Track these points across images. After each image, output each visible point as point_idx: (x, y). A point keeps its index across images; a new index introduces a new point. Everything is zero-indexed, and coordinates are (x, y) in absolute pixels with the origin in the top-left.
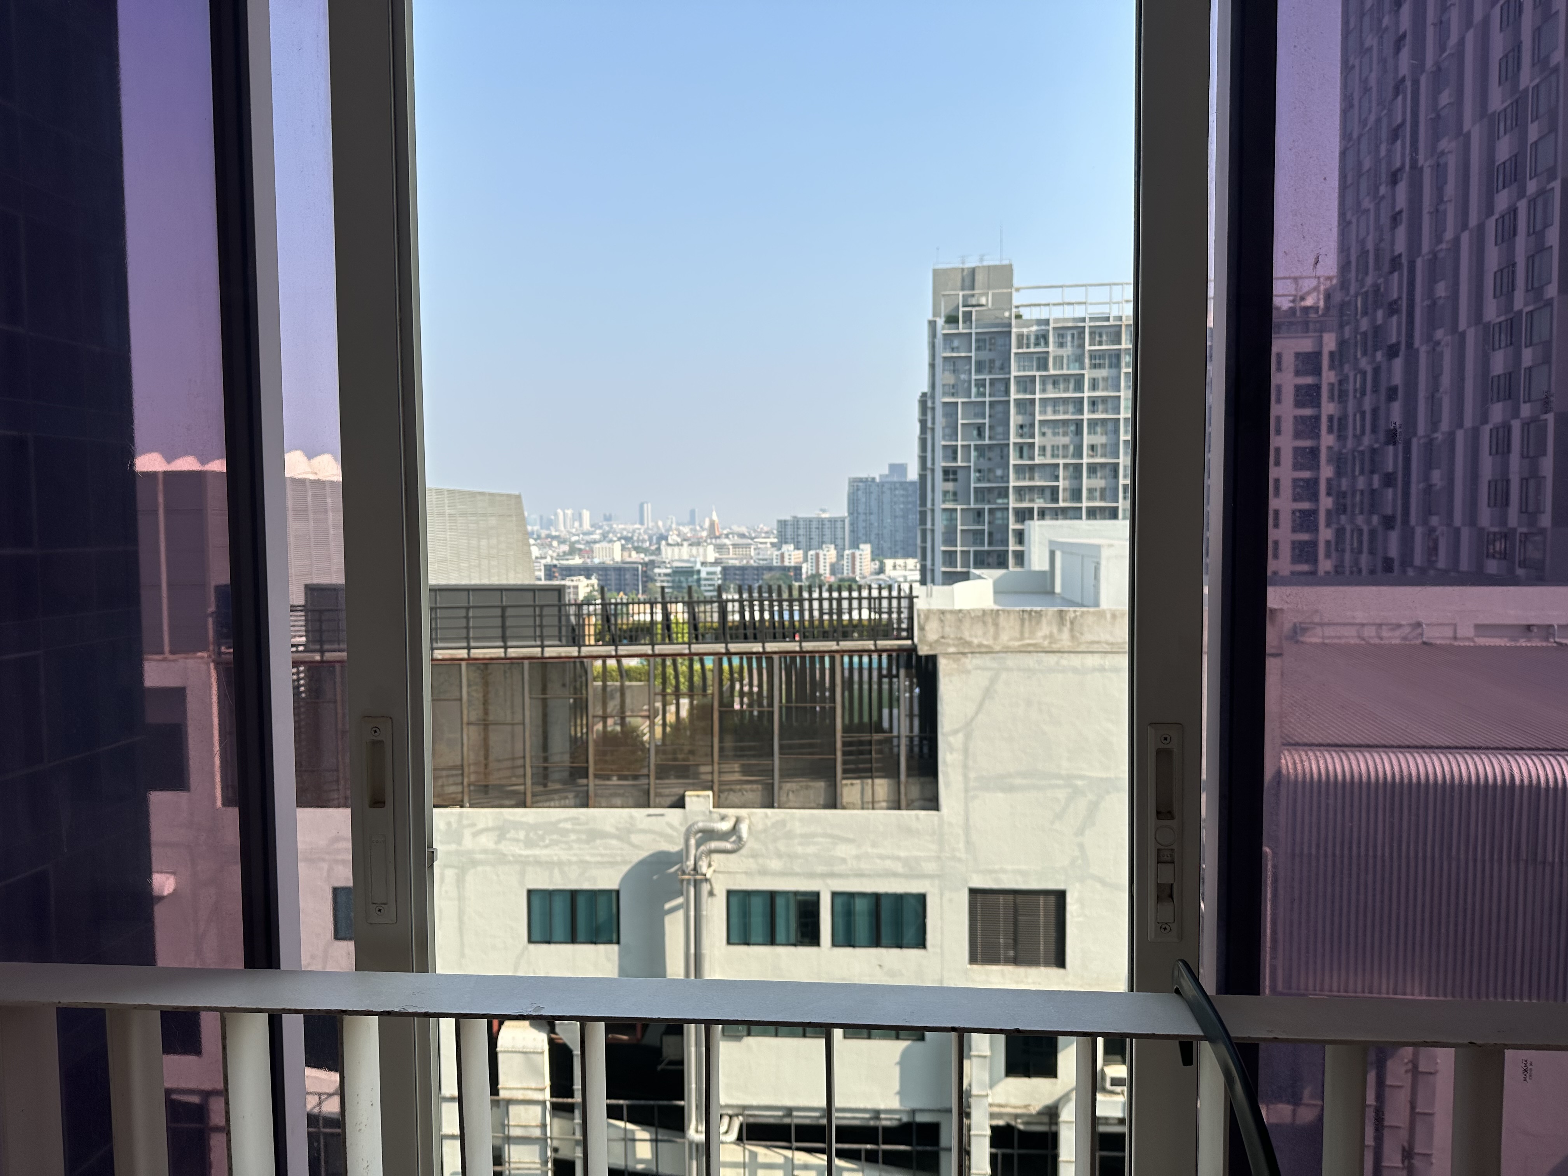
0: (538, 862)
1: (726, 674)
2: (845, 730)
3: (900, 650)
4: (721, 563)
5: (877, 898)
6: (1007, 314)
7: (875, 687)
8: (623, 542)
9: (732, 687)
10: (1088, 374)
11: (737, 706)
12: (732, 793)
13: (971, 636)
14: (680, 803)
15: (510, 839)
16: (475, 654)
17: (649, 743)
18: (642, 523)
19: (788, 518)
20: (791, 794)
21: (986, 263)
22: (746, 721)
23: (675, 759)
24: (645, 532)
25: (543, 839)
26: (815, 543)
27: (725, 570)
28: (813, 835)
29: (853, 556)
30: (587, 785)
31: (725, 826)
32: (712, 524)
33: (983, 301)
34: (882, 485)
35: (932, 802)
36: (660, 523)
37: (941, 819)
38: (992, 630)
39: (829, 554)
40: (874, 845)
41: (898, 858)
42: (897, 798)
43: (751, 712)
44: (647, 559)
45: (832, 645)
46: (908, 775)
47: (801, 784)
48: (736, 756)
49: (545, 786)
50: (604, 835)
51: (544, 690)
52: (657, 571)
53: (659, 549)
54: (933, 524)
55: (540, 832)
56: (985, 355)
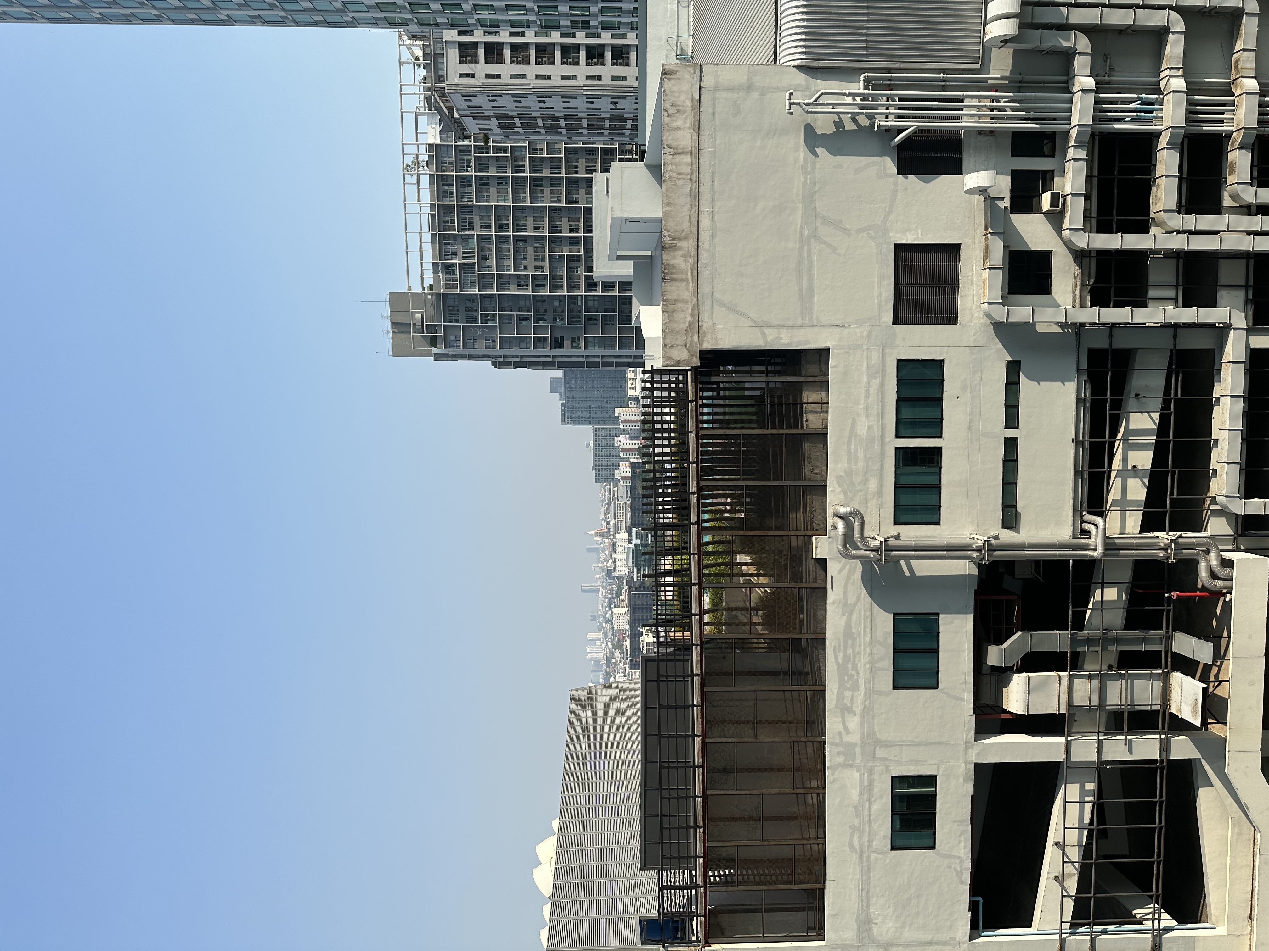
0: (871, 680)
1: (717, 524)
2: (762, 427)
3: (695, 381)
4: (629, 527)
5: (900, 400)
6: (429, 297)
7: (727, 402)
8: (612, 606)
9: (727, 519)
10: (477, 232)
11: (742, 515)
12: (814, 520)
13: (684, 322)
14: (823, 563)
15: (852, 703)
16: (698, 731)
17: (773, 588)
18: (598, 591)
19: (593, 473)
20: (814, 471)
21: (389, 315)
22: (755, 508)
23: (786, 567)
24: (605, 588)
25: (852, 676)
26: (613, 452)
27: (634, 524)
28: (849, 452)
29: (624, 421)
30: (807, 639)
31: (841, 525)
32: (598, 534)
33: (418, 316)
34: (567, 399)
35: (823, 355)
36: (598, 576)
37: (837, 347)
38: (679, 305)
39: (623, 441)
40: (857, 403)
41: (868, 383)
42: (819, 383)
43: (747, 503)
44: (626, 587)
45: (692, 436)
46: (800, 375)
47: (806, 462)
48: (783, 517)
49: (807, 673)
50: (848, 625)
51: (728, 674)
52: (635, 579)
53: (618, 577)
54: (598, 357)
55: (846, 678)
56: (462, 315)
